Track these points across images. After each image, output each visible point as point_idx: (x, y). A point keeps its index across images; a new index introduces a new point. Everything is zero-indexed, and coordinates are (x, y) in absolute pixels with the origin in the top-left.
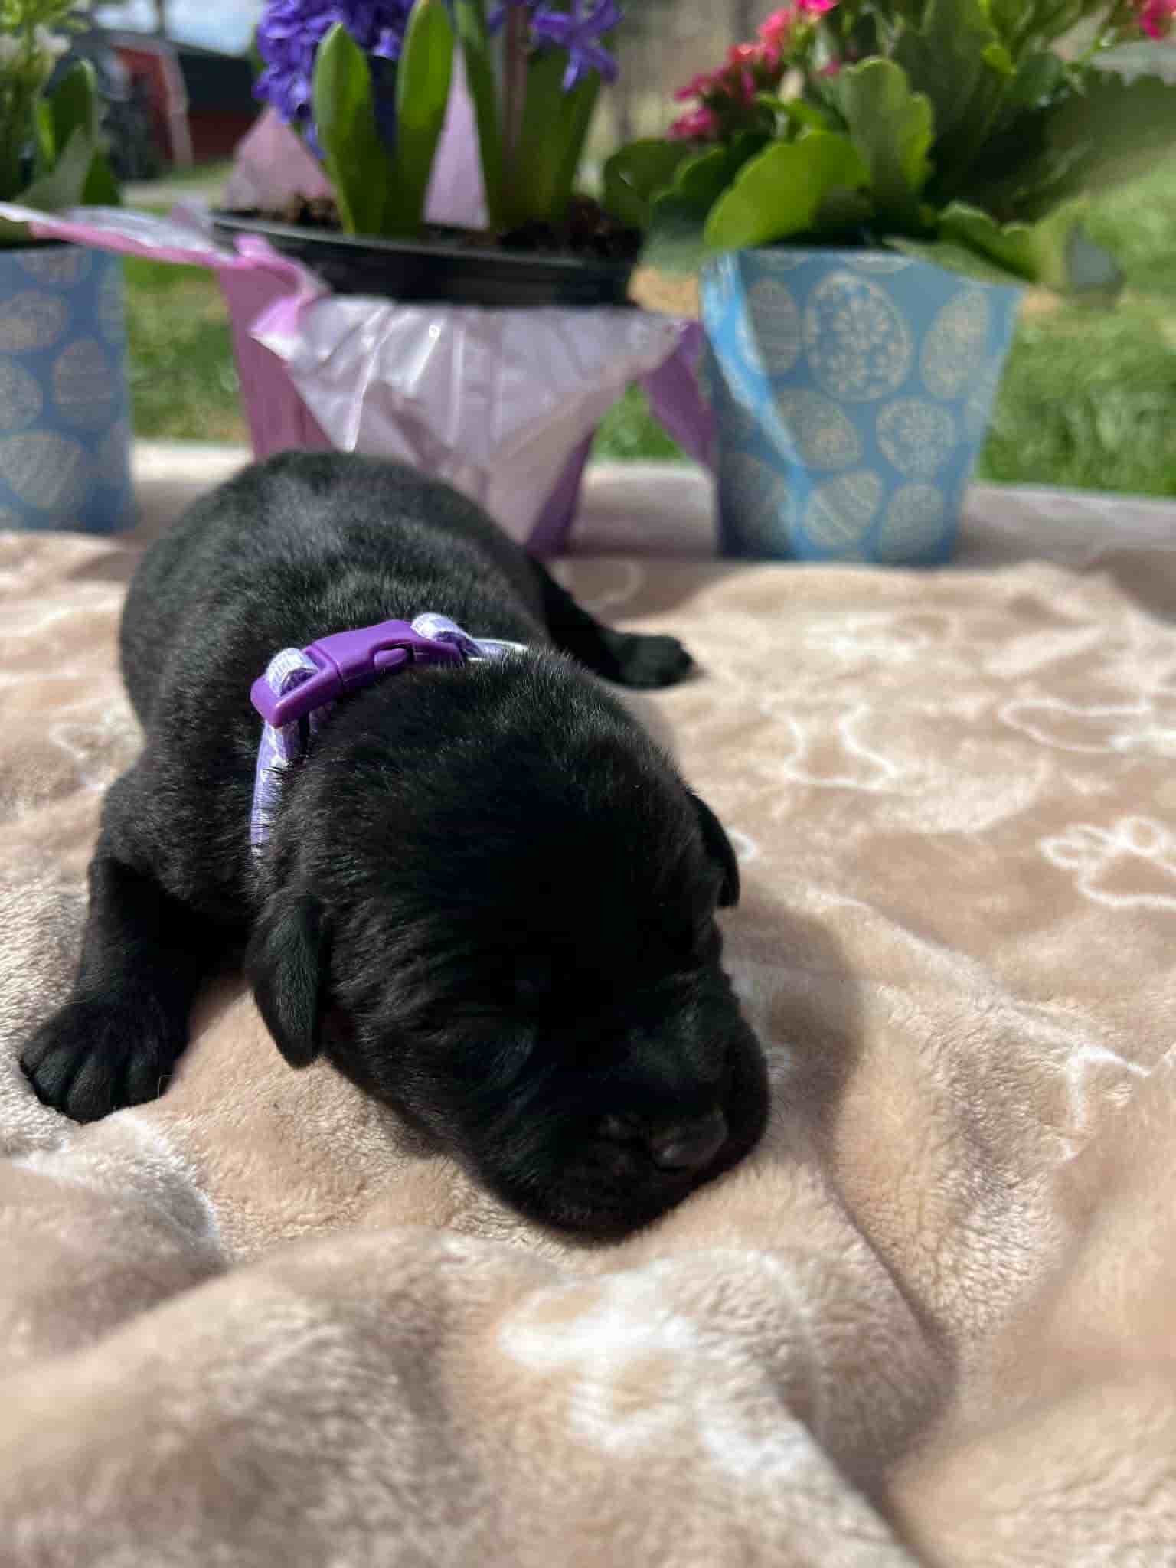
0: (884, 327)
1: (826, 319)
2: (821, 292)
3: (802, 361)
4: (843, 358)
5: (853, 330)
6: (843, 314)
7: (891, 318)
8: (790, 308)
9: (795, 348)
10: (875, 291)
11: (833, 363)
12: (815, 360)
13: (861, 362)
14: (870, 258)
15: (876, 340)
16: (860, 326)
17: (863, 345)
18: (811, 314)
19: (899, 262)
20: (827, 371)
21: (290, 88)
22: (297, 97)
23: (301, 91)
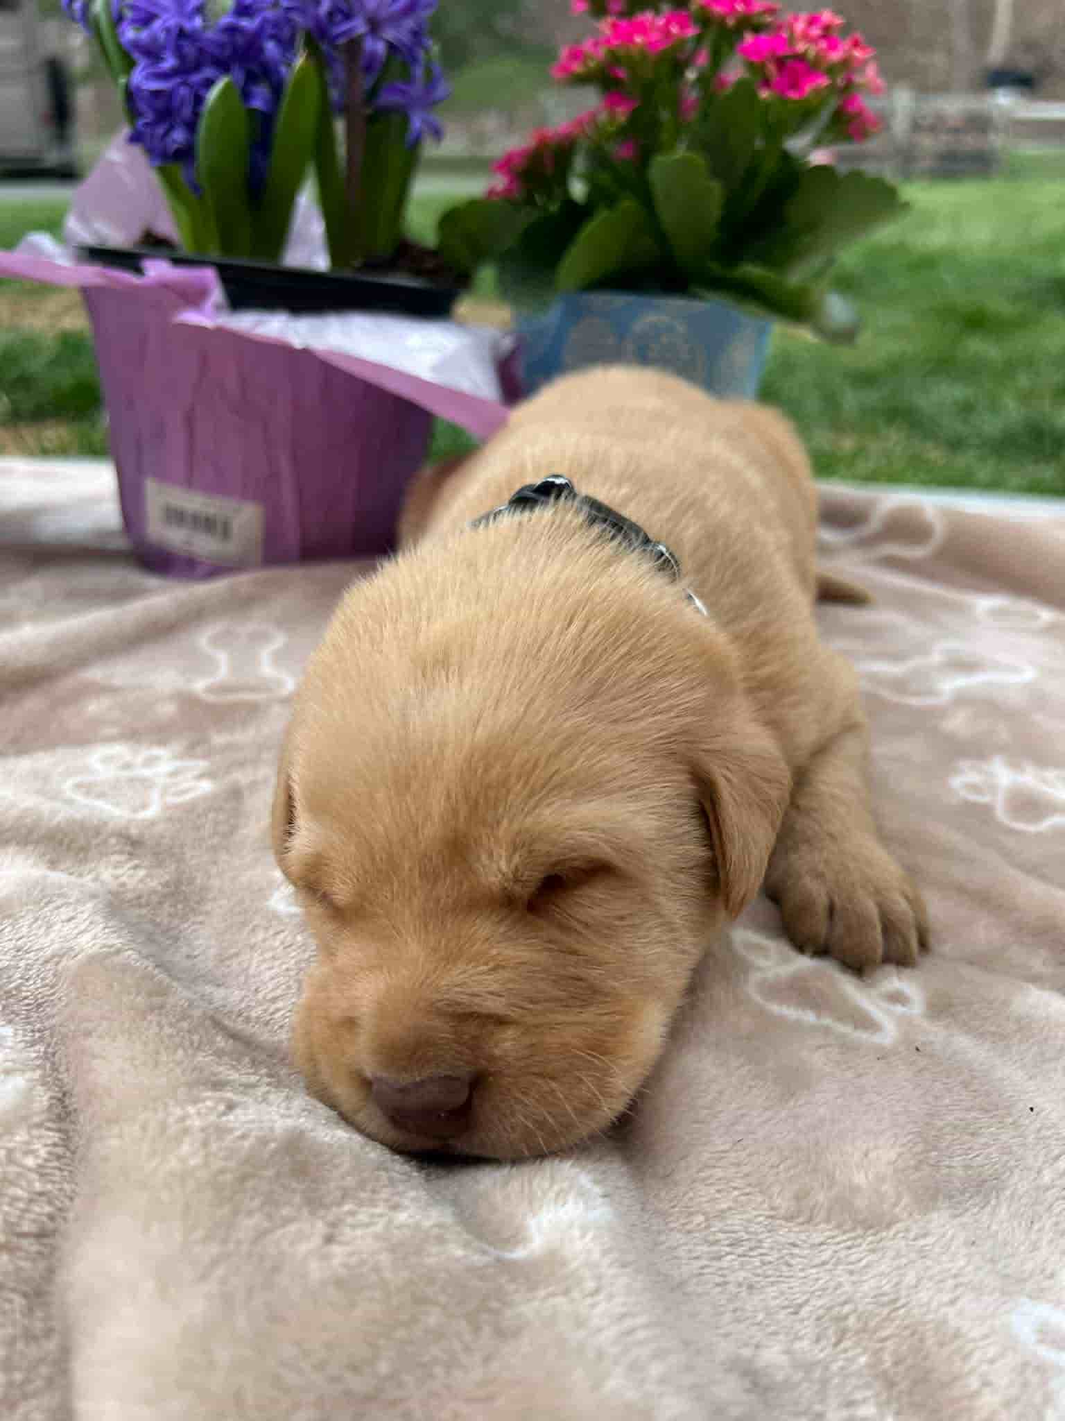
0: (686, 356)
2: (637, 328)
6: (654, 345)
8: (611, 340)
10: (681, 328)
14: (678, 303)
19: (698, 304)
21: (166, 134)
22: (174, 141)
23: (179, 136)
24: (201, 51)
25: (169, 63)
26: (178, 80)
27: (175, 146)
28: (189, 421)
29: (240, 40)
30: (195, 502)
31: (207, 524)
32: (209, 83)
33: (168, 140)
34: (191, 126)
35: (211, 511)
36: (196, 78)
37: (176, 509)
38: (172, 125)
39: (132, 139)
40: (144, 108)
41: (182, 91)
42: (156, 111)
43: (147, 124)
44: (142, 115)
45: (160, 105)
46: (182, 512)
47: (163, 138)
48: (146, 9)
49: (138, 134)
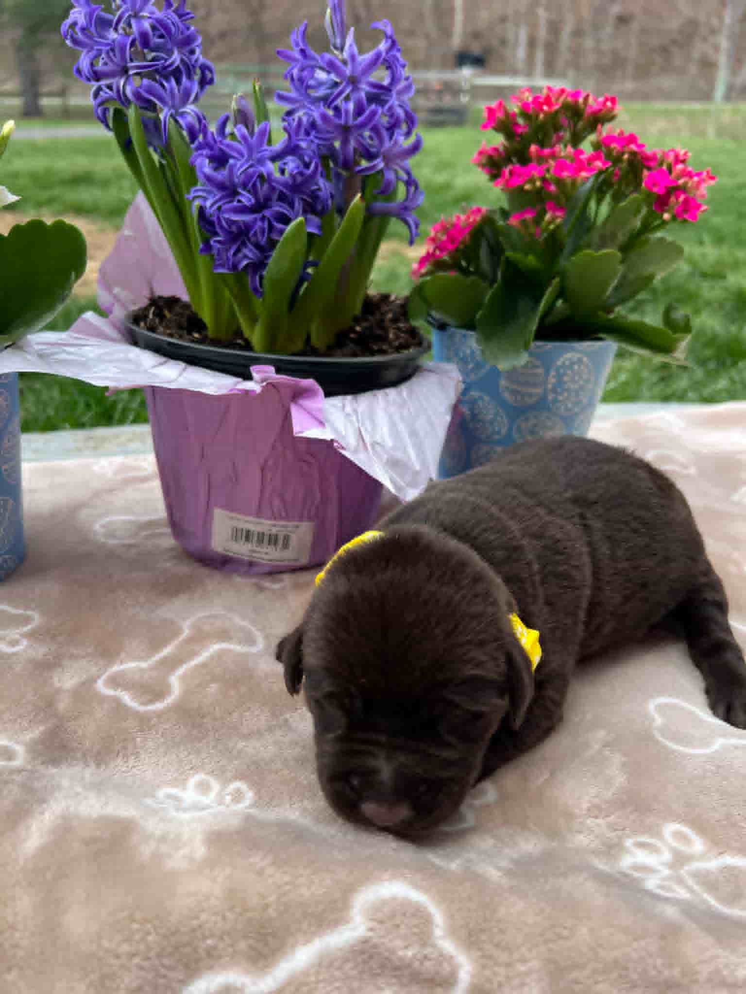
0: (586, 377)
1: (560, 377)
2: (559, 363)
3: (544, 398)
4: (566, 394)
5: (573, 381)
6: (569, 372)
7: (589, 373)
8: (541, 371)
9: (539, 391)
10: (585, 359)
11: (560, 398)
12: (550, 397)
13: (573, 394)
14: (586, 345)
15: (581, 382)
16: (576, 378)
17: (575, 386)
18: (553, 373)
19: (599, 344)
20: (555, 401)
21: (238, 250)
22: (246, 257)
23: (249, 253)
24: (273, 189)
25: (246, 198)
26: (257, 216)
27: (245, 262)
28: (263, 470)
29: (299, 179)
30: (265, 526)
31: (273, 540)
32: (285, 220)
33: (240, 255)
34: (266, 249)
35: (274, 530)
36: (267, 213)
37: (242, 530)
38: (244, 244)
39: (202, 251)
40: (218, 230)
41: (259, 223)
42: (231, 233)
43: (219, 242)
44: (216, 234)
45: (234, 229)
46: (248, 532)
47: (235, 254)
48: (221, 150)
49: (207, 248)
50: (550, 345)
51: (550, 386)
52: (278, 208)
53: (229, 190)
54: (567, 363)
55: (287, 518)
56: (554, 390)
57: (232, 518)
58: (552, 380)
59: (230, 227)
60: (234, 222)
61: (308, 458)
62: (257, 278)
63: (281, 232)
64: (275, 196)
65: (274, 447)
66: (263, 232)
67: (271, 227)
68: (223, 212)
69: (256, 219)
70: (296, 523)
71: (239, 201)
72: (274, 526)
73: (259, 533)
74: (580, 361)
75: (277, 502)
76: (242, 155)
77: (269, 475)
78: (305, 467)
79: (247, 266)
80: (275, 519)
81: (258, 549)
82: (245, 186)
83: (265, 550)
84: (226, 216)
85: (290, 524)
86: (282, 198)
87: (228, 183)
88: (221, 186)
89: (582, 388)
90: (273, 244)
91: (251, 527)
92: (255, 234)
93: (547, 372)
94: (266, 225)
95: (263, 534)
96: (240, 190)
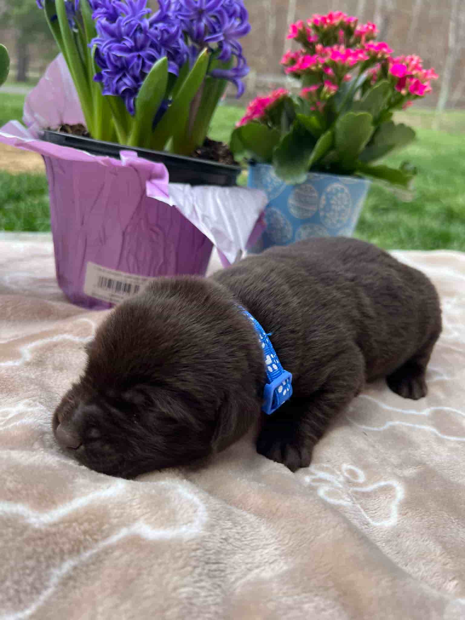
0: (346, 203)
1: (328, 200)
2: (329, 189)
3: (317, 213)
4: (332, 213)
5: (337, 204)
6: (334, 197)
7: (348, 201)
8: (315, 194)
9: (315, 209)
10: (346, 190)
11: (328, 215)
12: (322, 214)
13: (337, 215)
14: (348, 179)
15: (343, 207)
16: (339, 202)
17: (338, 208)
18: (323, 197)
19: (356, 180)
20: (325, 217)
21: (120, 79)
22: (125, 84)
23: (127, 82)
24: (147, 38)
25: (129, 43)
26: (136, 54)
27: (123, 88)
28: (124, 234)
29: (166, 36)
30: (122, 277)
31: (127, 288)
32: (153, 59)
33: (121, 83)
34: (138, 79)
35: (129, 281)
36: (142, 54)
37: (106, 279)
38: (124, 76)
39: (96, 79)
40: (108, 64)
41: (136, 60)
42: (116, 67)
43: (107, 72)
44: (106, 67)
45: (118, 64)
46: (110, 281)
47: (118, 82)
48: (114, 8)
49: (99, 77)
50: (323, 177)
51: (321, 206)
52: (150, 51)
53: (117, 37)
54: (334, 191)
55: (139, 272)
56: (324, 209)
57: (100, 270)
58: (323, 202)
59: (116, 61)
60: (120, 58)
61: (157, 229)
62: (132, 101)
63: (150, 67)
64: (149, 44)
65: (132, 218)
66: (138, 66)
67: (144, 64)
68: (113, 50)
69: (133, 57)
70: (145, 277)
71: (124, 44)
72: (129, 277)
73: (118, 283)
74: (342, 190)
75: (132, 259)
76: (127, 13)
77: (128, 238)
78: (154, 236)
79: (125, 91)
80: (130, 272)
81: (117, 294)
82: (128, 35)
83: (121, 295)
84: (114, 53)
85: (141, 277)
86: (153, 45)
87: (117, 32)
88: (112, 34)
89: (343, 211)
90: (143, 75)
91: (112, 277)
92: (133, 68)
93: (320, 195)
94: (141, 62)
95: (121, 283)
96: (126, 37)
